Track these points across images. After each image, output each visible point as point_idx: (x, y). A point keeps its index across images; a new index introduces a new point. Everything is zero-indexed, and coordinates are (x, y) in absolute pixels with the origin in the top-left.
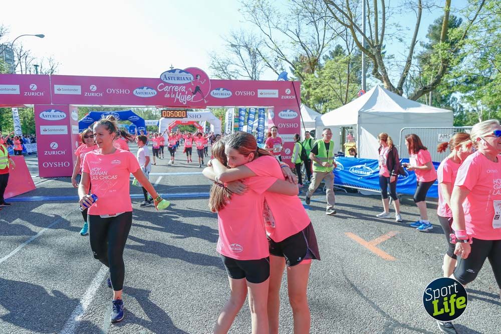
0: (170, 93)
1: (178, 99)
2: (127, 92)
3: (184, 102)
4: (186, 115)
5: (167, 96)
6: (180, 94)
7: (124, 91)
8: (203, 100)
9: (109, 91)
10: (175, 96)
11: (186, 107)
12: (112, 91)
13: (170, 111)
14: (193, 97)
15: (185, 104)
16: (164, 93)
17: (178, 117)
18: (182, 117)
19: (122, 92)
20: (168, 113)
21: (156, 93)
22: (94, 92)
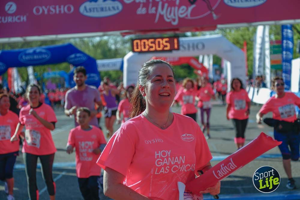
0: (146, 5)
1: (161, 16)
2: (69, 9)
3: (174, 20)
4: (178, 46)
5: (141, 11)
6: (166, 5)
7: (64, 9)
8: (211, 15)
9: (38, 11)
10: (156, 10)
11: (177, 30)
12: (43, 9)
13: (148, 39)
14: (190, 9)
15: (175, 23)
16: (135, 5)
17: (163, 51)
18: (170, 51)
19: (60, 11)
20: (144, 43)
21: (120, 7)
22: (12, 15)
